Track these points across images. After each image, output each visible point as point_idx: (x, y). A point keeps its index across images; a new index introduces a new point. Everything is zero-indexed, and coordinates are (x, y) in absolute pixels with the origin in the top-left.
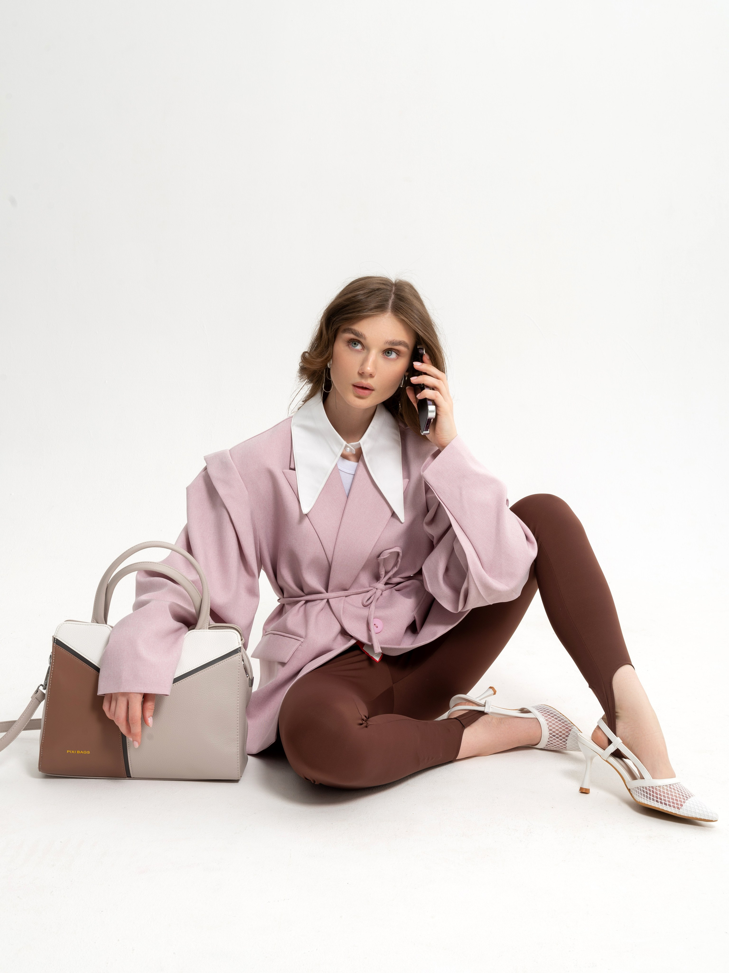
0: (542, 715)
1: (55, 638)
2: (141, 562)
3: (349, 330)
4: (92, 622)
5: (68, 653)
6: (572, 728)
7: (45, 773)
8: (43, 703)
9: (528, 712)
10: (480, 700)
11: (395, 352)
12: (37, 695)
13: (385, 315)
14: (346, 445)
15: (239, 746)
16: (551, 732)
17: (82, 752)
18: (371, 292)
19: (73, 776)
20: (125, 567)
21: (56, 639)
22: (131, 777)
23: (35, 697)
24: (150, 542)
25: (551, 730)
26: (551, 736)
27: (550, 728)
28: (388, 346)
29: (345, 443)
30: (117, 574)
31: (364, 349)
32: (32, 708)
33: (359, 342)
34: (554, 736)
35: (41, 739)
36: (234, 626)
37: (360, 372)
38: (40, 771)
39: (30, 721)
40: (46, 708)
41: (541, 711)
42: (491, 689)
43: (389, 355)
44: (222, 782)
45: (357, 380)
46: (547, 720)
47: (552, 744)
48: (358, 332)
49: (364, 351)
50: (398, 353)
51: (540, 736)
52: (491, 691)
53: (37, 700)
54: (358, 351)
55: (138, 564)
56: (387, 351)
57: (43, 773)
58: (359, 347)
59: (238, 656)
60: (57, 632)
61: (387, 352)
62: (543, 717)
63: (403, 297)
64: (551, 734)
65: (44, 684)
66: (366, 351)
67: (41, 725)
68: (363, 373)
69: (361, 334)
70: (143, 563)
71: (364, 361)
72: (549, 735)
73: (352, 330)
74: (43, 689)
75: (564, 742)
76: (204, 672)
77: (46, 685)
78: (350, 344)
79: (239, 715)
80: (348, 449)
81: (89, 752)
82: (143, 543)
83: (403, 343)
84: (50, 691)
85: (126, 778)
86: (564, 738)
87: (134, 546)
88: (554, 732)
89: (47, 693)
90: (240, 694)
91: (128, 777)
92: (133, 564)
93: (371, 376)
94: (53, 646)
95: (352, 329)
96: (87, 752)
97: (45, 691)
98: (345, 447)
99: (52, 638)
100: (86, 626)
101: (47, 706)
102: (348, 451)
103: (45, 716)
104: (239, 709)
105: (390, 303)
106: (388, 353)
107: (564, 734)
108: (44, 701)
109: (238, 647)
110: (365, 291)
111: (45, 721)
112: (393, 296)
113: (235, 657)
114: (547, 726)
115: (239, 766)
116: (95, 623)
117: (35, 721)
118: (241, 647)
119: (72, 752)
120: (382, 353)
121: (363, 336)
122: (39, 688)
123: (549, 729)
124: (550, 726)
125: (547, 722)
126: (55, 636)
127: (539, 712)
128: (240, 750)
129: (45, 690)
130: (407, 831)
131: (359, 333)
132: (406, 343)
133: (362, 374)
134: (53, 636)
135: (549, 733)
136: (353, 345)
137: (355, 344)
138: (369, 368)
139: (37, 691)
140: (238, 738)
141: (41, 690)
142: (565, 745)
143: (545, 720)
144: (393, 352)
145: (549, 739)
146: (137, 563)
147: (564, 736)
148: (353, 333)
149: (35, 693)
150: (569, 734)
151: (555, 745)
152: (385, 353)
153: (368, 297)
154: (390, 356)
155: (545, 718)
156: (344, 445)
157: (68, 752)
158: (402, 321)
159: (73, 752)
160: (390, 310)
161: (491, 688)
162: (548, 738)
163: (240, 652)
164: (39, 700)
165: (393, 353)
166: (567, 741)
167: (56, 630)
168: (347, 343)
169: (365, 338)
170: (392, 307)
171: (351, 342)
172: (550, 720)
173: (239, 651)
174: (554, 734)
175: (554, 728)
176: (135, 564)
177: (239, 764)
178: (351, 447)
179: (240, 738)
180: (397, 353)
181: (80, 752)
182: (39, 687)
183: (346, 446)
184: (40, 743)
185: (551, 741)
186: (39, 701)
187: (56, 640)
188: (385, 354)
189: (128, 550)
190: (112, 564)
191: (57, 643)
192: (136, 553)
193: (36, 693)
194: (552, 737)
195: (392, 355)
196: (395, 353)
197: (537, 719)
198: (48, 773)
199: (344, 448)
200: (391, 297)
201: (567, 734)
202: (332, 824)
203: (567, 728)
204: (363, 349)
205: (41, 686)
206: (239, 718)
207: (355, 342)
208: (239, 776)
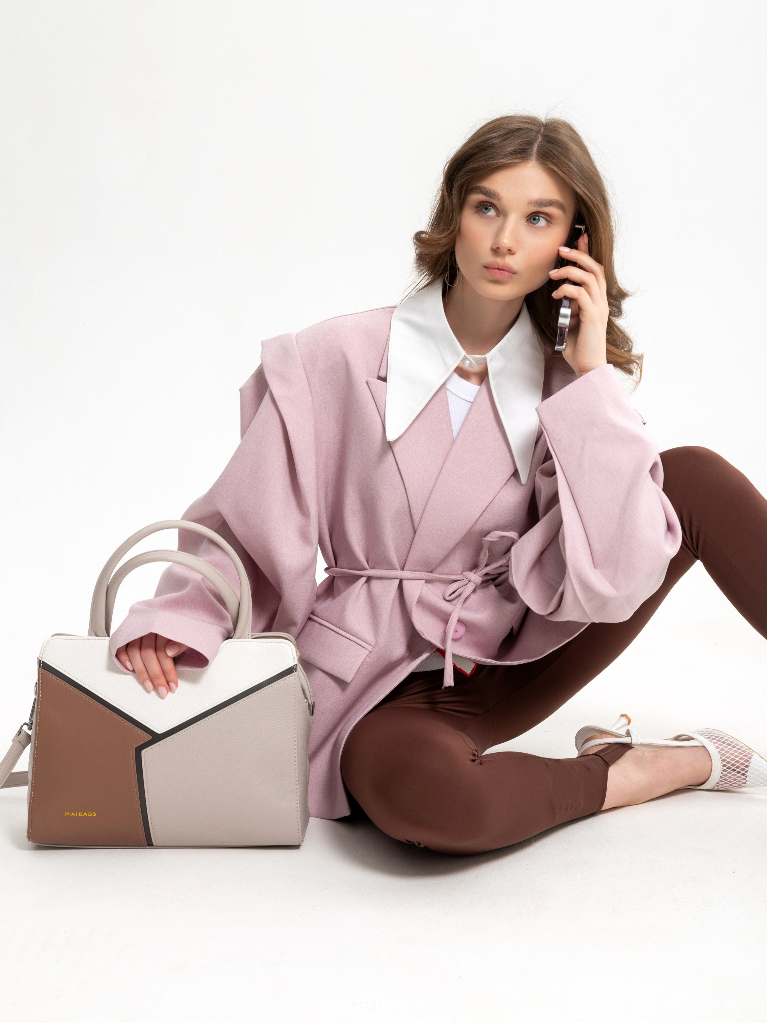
0: (710, 741)
1: (40, 661)
2: (154, 551)
3: (477, 189)
4: (90, 635)
5: (60, 681)
6: (752, 756)
7: (36, 843)
8: (28, 749)
9: (691, 739)
10: (617, 729)
11: (543, 218)
12: (20, 738)
13: (528, 163)
14: (465, 356)
15: (298, 800)
16: (724, 763)
17: (85, 814)
18: (508, 134)
19: (75, 845)
20: (133, 559)
21: (43, 662)
22: (153, 845)
23: (17, 740)
24: (164, 521)
25: (724, 760)
26: (725, 768)
27: (724, 758)
28: (534, 209)
29: (463, 353)
30: (121, 568)
31: (500, 215)
32: (14, 756)
33: (493, 206)
34: (729, 768)
35: (29, 799)
36: (285, 635)
37: (495, 247)
38: (29, 840)
39: (10, 775)
40: (34, 756)
41: (707, 737)
42: (624, 718)
43: (535, 222)
44: (277, 849)
45: (489, 258)
46: (717, 748)
47: (725, 780)
48: (490, 190)
49: (499, 218)
50: (549, 218)
51: (710, 770)
52: (625, 721)
53: (20, 744)
54: (490, 217)
55: (150, 553)
56: (532, 216)
57: (35, 843)
58: (492, 213)
59: (293, 677)
60: (42, 651)
61: (532, 218)
62: (712, 743)
63: (553, 139)
64: (724, 766)
65: (29, 722)
66: (502, 217)
67: (28, 779)
68: (498, 248)
69: (493, 193)
70: (156, 552)
71: (500, 231)
72: (722, 768)
73: (481, 189)
74: (28, 729)
75: (743, 774)
76: (247, 700)
77: (32, 724)
78: (480, 210)
79: (297, 758)
80: (468, 362)
81: (94, 814)
82: (155, 524)
83: (555, 203)
84: (38, 732)
85: (146, 846)
86: (743, 769)
87: (143, 529)
88: (729, 763)
89: (34, 734)
90: (297, 728)
91: (149, 845)
92: (143, 554)
93: (510, 252)
94: (39, 672)
95: (481, 187)
96: (92, 814)
97: (30, 732)
98: (463, 359)
99: (37, 660)
100: (82, 641)
101: (34, 754)
102: (467, 365)
103: (33, 767)
104: (297, 750)
105: (535, 147)
106: (534, 219)
107: (742, 764)
108: (29, 746)
109: (292, 665)
110: (500, 133)
111: (33, 774)
112: (540, 139)
113: (289, 679)
114: (719, 755)
115: (300, 827)
116: (93, 636)
117: (17, 775)
118: (296, 665)
119: (71, 814)
120: (525, 220)
121: (497, 196)
122: (23, 728)
123: (722, 759)
124: (723, 755)
125: (718, 750)
126: (40, 658)
127: (705, 737)
128: (300, 805)
129: (30, 730)
130: (535, 908)
131: (491, 192)
132: (561, 203)
133: (496, 251)
134: (38, 658)
135: (722, 765)
136: (484, 210)
137: (486, 209)
138: (506, 241)
139: (20, 732)
140: (297, 789)
141: (24, 731)
142: (744, 779)
143: (715, 747)
144: (541, 218)
145: (722, 773)
146: (148, 552)
147: (742, 767)
148: (482, 192)
149: (16, 735)
150: (749, 763)
151: (730, 782)
152: (530, 219)
153: (504, 140)
154: (537, 223)
155: (715, 745)
156: (462, 357)
157: (66, 814)
158: (552, 173)
159: (73, 814)
160: (534, 159)
161: (622, 715)
162: (721, 771)
163: (296, 671)
164: (23, 744)
165: (540, 220)
166: (747, 773)
167: (41, 649)
168: (475, 208)
169: (499, 199)
170: (538, 153)
171: (480, 206)
172: (721, 747)
173: (295, 669)
174: (729, 765)
175: (728, 757)
176: (145, 553)
177: (299, 824)
178: (472, 361)
179: (299, 788)
180: (546, 220)
181: (83, 814)
182: (22, 726)
183: (465, 358)
184: (28, 803)
185: (725, 775)
186: (23, 746)
187: (42, 664)
188: (530, 221)
189: (135, 534)
190: (114, 554)
191: (44, 667)
192: (145, 538)
193: (18, 735)
194: (727, 769)
195: (540, 221)
196: (544, 220)
197: (704, 747)
198: (40, 843)
199: (462, 361)
200: (537, 139)
201: (747, 764)
202: (432, 900)
203: (746, 756)
204: (498, 215)
205: (25, 726)
206: (297, 762)
207: (485, 206)
208: (301, 840)
